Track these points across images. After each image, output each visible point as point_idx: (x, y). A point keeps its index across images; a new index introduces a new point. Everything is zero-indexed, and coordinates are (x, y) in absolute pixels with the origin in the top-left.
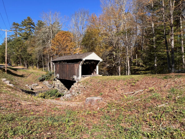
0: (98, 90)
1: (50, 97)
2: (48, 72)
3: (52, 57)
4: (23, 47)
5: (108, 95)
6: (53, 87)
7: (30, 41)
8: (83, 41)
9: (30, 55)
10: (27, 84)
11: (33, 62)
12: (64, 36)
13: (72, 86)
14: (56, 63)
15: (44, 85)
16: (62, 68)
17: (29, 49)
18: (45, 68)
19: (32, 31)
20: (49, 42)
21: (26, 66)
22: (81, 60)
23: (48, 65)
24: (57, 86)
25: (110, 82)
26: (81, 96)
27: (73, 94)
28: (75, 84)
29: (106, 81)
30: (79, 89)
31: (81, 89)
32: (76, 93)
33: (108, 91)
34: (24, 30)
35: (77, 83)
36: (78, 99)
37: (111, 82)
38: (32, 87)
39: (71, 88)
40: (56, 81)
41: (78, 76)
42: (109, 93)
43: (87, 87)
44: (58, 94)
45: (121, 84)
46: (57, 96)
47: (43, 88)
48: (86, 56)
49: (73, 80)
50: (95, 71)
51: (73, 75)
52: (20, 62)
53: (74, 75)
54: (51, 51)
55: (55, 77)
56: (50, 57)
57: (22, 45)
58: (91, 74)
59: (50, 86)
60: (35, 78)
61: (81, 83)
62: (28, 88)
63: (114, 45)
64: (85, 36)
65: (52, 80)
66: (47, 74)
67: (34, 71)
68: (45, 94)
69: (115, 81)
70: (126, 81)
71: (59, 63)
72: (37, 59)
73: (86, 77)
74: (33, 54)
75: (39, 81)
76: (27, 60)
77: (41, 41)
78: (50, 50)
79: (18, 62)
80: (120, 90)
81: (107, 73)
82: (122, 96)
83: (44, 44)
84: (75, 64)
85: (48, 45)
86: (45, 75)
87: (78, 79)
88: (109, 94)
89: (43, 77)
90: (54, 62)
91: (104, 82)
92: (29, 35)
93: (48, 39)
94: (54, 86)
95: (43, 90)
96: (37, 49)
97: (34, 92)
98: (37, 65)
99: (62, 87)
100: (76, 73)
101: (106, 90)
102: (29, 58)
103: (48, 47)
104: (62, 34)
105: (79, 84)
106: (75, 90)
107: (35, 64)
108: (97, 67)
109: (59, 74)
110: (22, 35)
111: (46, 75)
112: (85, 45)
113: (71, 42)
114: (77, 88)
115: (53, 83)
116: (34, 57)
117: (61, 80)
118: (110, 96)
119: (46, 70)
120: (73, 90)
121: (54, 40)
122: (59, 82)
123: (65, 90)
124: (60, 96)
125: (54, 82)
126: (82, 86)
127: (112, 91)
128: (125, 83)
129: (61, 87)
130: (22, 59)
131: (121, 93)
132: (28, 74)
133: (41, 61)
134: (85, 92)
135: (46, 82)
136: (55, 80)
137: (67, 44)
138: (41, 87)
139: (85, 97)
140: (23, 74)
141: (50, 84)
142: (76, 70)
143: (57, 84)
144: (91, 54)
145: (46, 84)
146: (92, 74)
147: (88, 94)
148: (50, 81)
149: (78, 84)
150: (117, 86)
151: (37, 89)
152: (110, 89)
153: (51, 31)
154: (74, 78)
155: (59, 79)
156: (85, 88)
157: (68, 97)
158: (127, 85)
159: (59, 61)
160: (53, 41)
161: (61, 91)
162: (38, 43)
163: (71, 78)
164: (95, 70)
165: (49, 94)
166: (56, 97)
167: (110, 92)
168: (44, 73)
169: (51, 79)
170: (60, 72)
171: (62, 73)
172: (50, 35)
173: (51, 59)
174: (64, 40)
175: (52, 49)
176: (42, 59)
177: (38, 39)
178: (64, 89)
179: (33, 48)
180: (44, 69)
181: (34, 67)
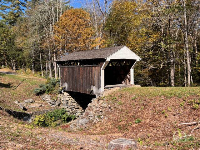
0: (132, 114)
1: (54, 121)
2: (50, 79)
3: (56, 53)
4: (9, 37)
5: (150, 124)
6: (59, 105)
7: (20, 26)
8: (107, 25)
9: (20, 50)
10: (16, 99)
11: (24, 62)
12: (74, 17)
13: (89, 105)
14: (62, 65)
15: (44, 101)
16: (73, 72)
17: (18, 40)
18: (45, 72)
19: (22, 9)
20: (51, 28)
21: (15, 69)
22: (103, 60)
23: (50, 66)
24: (65, 103)
25: (154, 100)
26: (104, 123)
27: (91, 118)
28: (94, 101)
29: (148, 98)
30: (100, 110)
31: (104, 110)
32: (96, 117)
33: (150, 115)
34: (9, 8)
35: (97, 100)
36: (99, 129)
37: (156, 99)
38: (24, 105)
39: (87, 109)
40: (63, 94)
41: (99, 87)
42: (151, 120)
43: (115, 108)
44: (67, 117)
45: (174, 104)
46: (65, 119)
47: (41, 106)
48: (111, 54)
49: (90, 93)
50: (127, 78)
51: (90, 86)
52: (4, 62)
53: (92, 85)
54: (54, 43)
55: (61, 88)
56: (53, 53)
57: (7, 34)
58: (121, 83)
59: (54, 103)
60: (28, 89)
61: (104, 99)
62: (19, 106)
63: (162, 31)
64: (110, 15)
65: (57, 92)
66: (47, 83)
67: (28, 77)
68: (45, 116)
69: (162, 98)
70: (183, 99)
71: (68, 65)
72: (31, 57)
73: (112, 88)
74: (25, 49)
75: (35, 94)
76: (16, 58)
77: (37, 27)
78: (52, 42)
79: (2, 61)
80: (172, 116)
81: (150, 80)
82: (175, 127)
83: (42, 31)
84: (93, 68)
85: (49, 34)
86: (44, 84)
87: (100, 92)
88: (152, 122)
89: (42, 88)
90: (58, 63)
91: (143, 98)
92: (18, 16)
93: (48, 24)
94: (59, 103)
95: (41, 109)
96: (30, 41)
97: (28, 113)
98: (32, 67)
99: (74, 104)
100: (96, 82)
101: (147, 115)
102: (19, 55)
103: (48, 38)
104: (72, 15)
105: (101, 102)
106: (94, 112)
107: (28, 64)
108: (132, 71)
109: (67, 83)
110: (7, 17)
111: (47, 85)
112: (111, 31)
113: (86, 27)
114: (98, 109)
115: (57, 98)
116: (26, 53)
117: (71, 94)
118: (155, 127)
119: (46, 76)
120: (91, 112)
121: (57, 24)
122: (68, 96)
123: (77, 110)
124: (69, 119)
125: (59, 96)
126: (105, 105)
127: (157, 116)
128: (180, 103)
129: (71, 104)
130: (8, 56)
131: (173, 122)
132: (17, 83)
133: (37, 61)
134: (110, 116)
135: (47, 97)
136: (61, 93)
137: (80, 32)
138: (38, 105)
139: (111, 126)
140: (10, 82)
141: (54, 99)
142: (96, 76)
143: (65, 99)
144: (120, 48)
145: (47, 100)
146: (123, 82)
147: (115, 120)
148: (53, 95)
149: (99, 101)
150: (166, 108)
151: (32, 109)
152: (153, 113)
153: (53, 10)
154: (92, 91)
155: (67, 92)
156: (110, 108)
157: (82, 125)
158: (185, 108)
159: (67, 62)
160: (57, 27)
161: (72, 112)
162: (32, 30)
163: (87, 90)
164: (128, 76)
165: (51, 117)
166: (63, 122)
167: (154, 118)
168: (43, 81)
169: (54, 91)
170: (69, 80)
171: (73, 81)
172: (51, 16)
173: (53, 56)
174: (74, 24)
175: (55, 41)
176: (39, 57)
177: (32, 23)
178: (76, 108)
179: (25, 38)
180: (43, 73)
181: (27, 70)
